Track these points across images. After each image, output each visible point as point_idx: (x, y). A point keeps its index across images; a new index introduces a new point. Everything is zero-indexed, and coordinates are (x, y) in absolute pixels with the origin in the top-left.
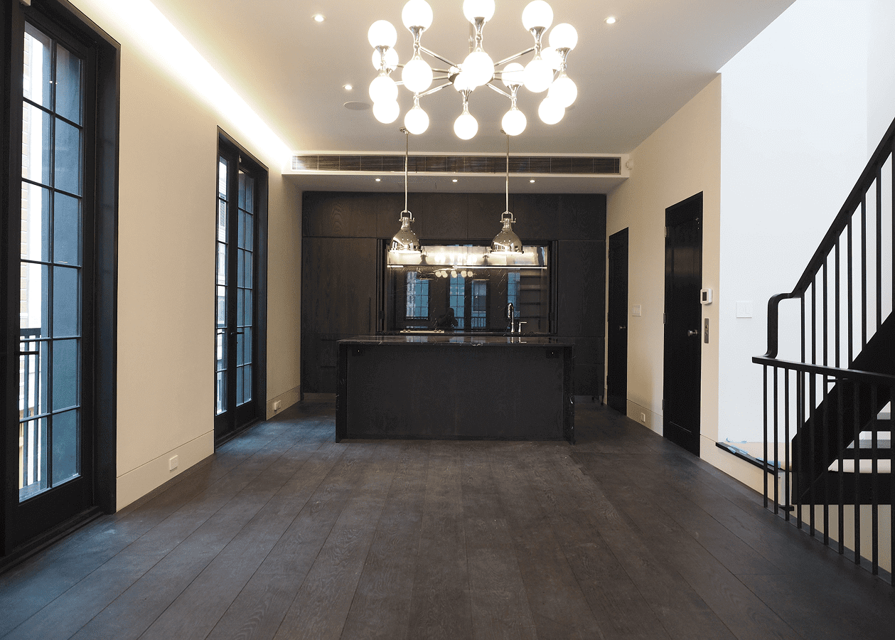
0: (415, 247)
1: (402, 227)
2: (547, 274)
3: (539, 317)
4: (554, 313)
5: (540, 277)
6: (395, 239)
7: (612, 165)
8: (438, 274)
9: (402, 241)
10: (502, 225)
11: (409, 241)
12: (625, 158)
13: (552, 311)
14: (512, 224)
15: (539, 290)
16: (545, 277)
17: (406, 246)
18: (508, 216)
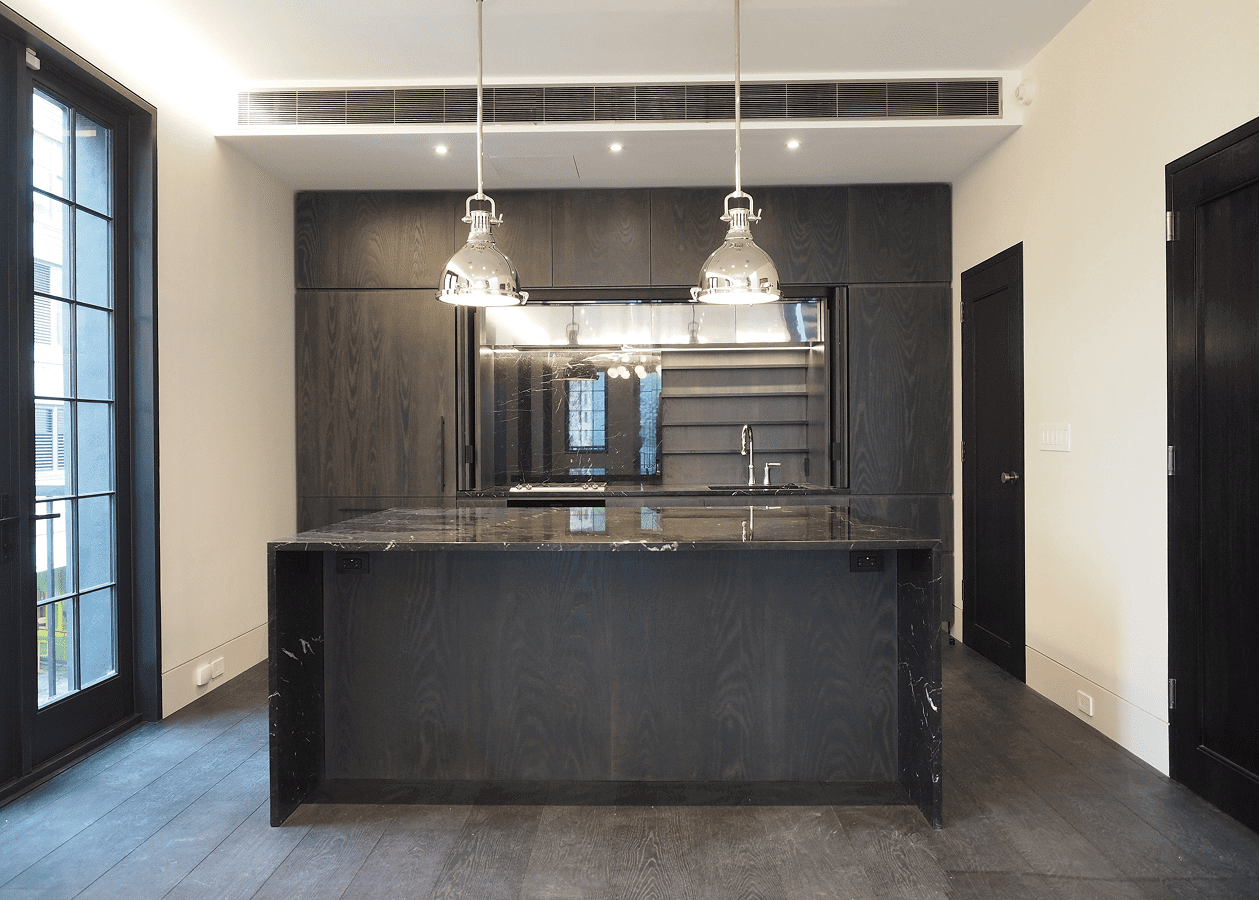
0: (502, 286)
1: (471, 235)
2: (824, 362)
3: (807, 452)
4: (841, 445)
5: (806, 368)
6: (451, 266)
7: (979, 97)
8: (613, 373)
9: (469, 272)
10: (726, 226)
11: (488, 272)
12: (1012, 82)
13: (838, 440)
14: (752, 224)
15: (805, 396)
16: (819, 369)
17: (481, 285)
18: (743, 203)
